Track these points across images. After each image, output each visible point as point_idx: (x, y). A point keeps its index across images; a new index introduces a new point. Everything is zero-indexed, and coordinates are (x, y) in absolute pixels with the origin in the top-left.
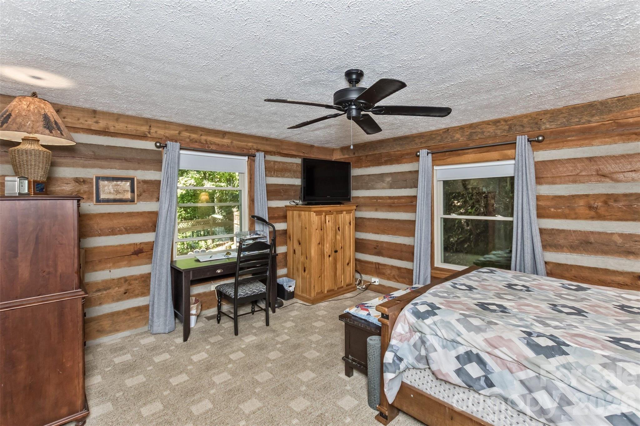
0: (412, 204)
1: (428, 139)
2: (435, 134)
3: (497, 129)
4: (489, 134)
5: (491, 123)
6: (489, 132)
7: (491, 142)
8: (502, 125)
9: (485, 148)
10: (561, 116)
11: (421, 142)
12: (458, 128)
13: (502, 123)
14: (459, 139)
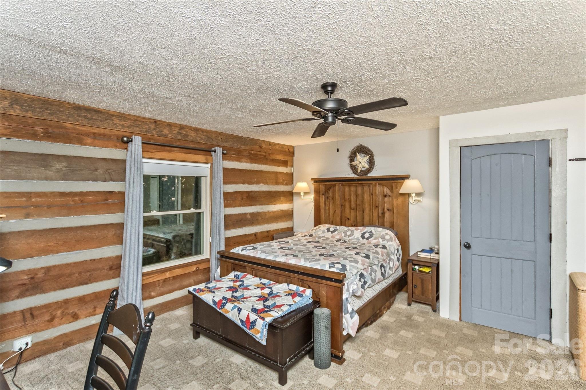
0: (106, 202)
1: (132, 124)
2: (141, 121)
3: (197, 136)
4: (191, 138)
5: (193, 130)
6: (192, 136)
7: (192, 146)
8: (200, 134)
9: (188, 150)
10: (230, 139)
11: (123, 125)
12: (166, 124)
13: (200, 132)
14: (168, 135)
